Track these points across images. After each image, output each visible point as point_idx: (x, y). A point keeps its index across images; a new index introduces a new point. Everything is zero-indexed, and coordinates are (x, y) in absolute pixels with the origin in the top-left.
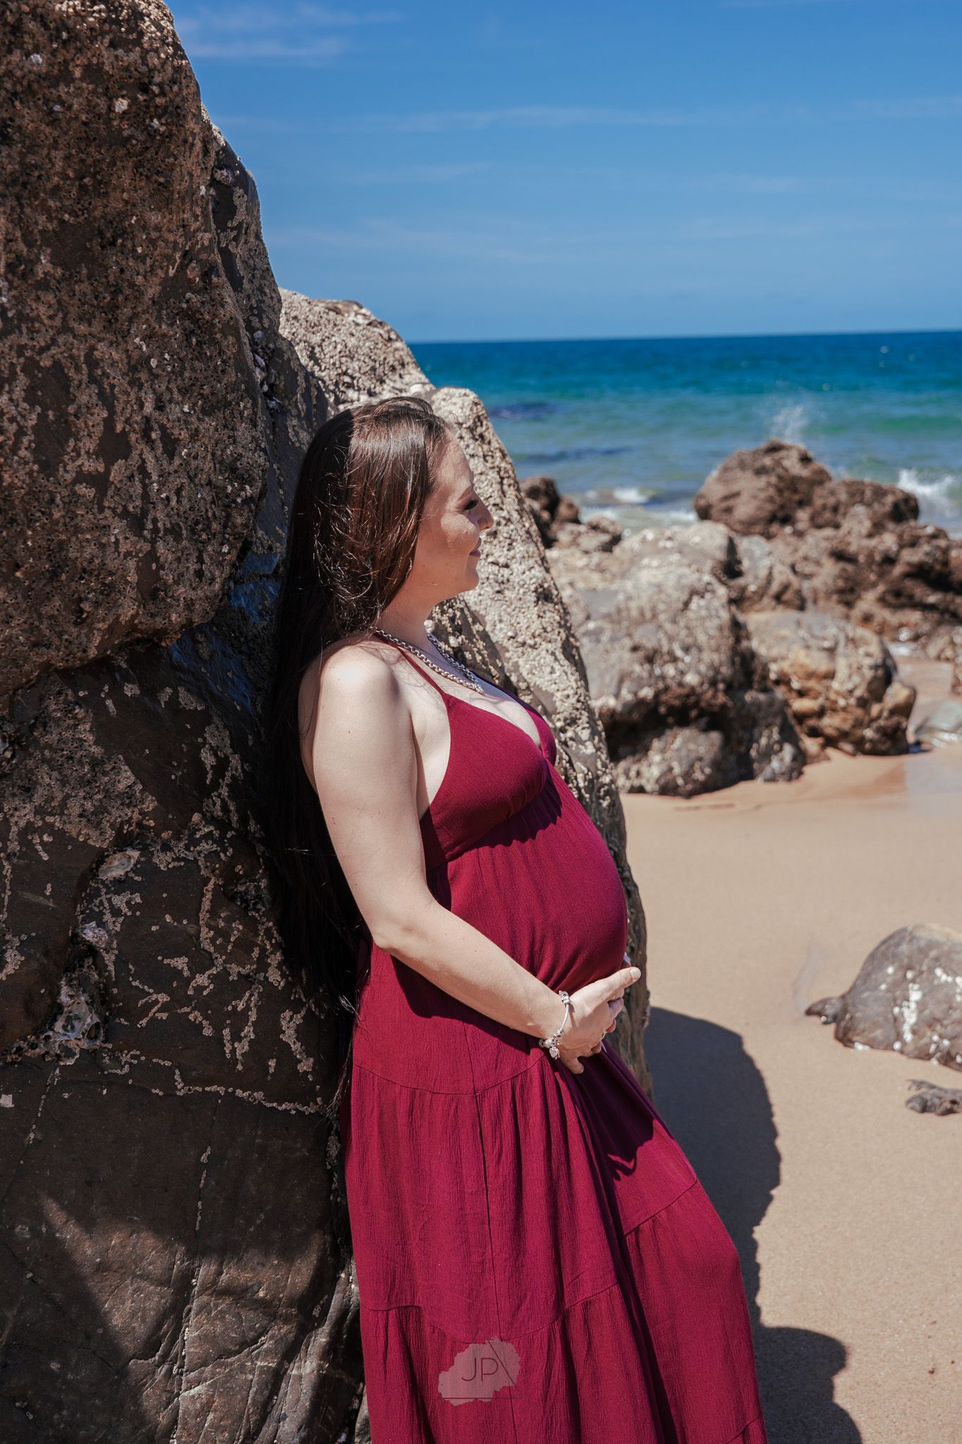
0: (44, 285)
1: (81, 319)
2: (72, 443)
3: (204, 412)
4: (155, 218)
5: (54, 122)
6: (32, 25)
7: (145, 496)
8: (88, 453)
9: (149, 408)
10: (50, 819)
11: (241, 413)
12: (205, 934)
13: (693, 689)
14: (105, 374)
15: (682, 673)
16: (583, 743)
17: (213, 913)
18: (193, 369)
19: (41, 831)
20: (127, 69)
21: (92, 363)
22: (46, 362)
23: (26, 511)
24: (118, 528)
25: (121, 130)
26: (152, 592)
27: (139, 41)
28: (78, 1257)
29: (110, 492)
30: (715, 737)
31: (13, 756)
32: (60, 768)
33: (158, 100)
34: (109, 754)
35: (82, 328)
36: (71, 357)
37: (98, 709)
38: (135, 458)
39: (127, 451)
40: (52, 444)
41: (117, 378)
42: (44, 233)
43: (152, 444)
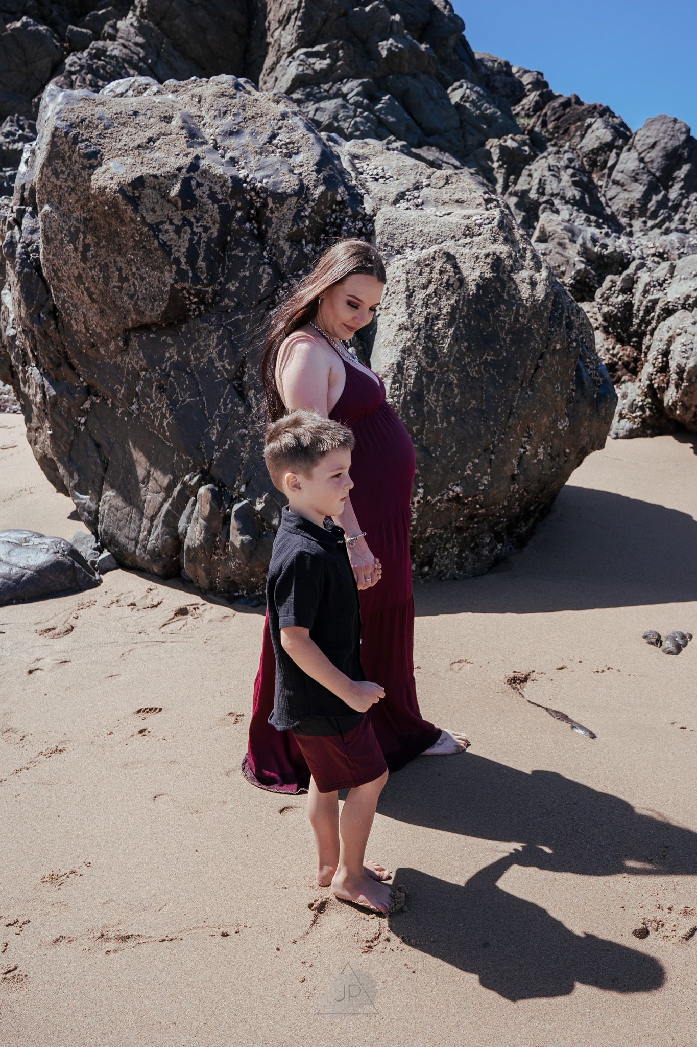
0: (103, 247)
1: (112, 253)
2: (111, 279)
3: (152, 270)
4: (123, 229)
5: (98, 214)
6: (90, 197)
7: (135, 290)
8: (116, 282)
9: (134, 270)
12: (154, 395)
14: (118, 264)
17: (156, 390)
19: (130, 363)
20: (105, 199)
21: (115, 262)
22: (103, 263)
23: (105, 294)
24: (126, 298)
25: (108, 212)
26: (140, 313)
29: (123, 290)
31: (124, 346)
32: (133, 351)
35: (112, 255)
36: (110, 261)
37: (140, 338)
38: (131, 282)
39: (128, 280)
40: (107, 280)
41: (123, 265)
42: (103, 236)
43: (136, 279)
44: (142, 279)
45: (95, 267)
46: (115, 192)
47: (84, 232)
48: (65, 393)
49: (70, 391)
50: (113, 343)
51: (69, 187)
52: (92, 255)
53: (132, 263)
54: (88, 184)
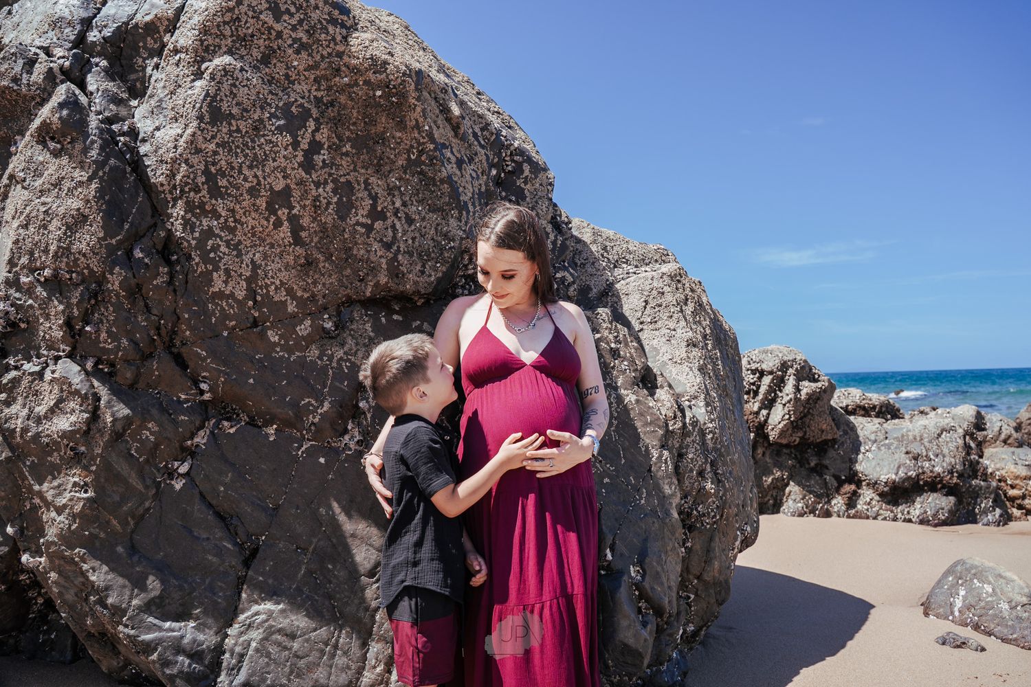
1: (363, 168)
2: (354, 210)
3: (429, 210)
4: (398, 134)
5: (352, 100)
6: (344, 69)
7: (394, 237)
8: (362, 215)
9: (398, 204)
10: (349, 357)
11: (452, 215)
13: (939, 474)
14: (373, 188)
15: (934, 466)
16: (700, 407)
18: (424, 194)
19: (346, 361)
20: (380, 81)
21: (367, 184)
22: (342, 180)
23: (333, 233)
24: (376, 246)
25: (380, 102)
26: (395, 272)
27: (385, 71)
28: (344, 528)
29: (373, 232)
30: (952, 499)
31: (336, 330)
32: (356, 339)
33: (394, 90)
34: (377, 336)
35: (363, 171)
36: (357, 180)
37: (376, 319)
38: (389, 222)
39: (385, 219)
40: (344, 210)
41: (380, 191)
42: (348, 137)
43: (399, 219)
44: (410, 221)
45: (326, 183)
46: (404, 74)
47: (317, 120)
48: (154, 412)
49: (168, 409)
50: (308, 322)
51: (295, 41)
52: (324, 161)
53: (396, 193)
54: (340, 48)
